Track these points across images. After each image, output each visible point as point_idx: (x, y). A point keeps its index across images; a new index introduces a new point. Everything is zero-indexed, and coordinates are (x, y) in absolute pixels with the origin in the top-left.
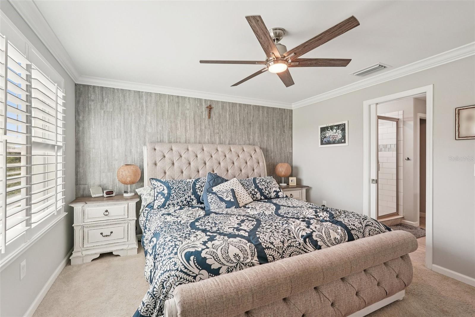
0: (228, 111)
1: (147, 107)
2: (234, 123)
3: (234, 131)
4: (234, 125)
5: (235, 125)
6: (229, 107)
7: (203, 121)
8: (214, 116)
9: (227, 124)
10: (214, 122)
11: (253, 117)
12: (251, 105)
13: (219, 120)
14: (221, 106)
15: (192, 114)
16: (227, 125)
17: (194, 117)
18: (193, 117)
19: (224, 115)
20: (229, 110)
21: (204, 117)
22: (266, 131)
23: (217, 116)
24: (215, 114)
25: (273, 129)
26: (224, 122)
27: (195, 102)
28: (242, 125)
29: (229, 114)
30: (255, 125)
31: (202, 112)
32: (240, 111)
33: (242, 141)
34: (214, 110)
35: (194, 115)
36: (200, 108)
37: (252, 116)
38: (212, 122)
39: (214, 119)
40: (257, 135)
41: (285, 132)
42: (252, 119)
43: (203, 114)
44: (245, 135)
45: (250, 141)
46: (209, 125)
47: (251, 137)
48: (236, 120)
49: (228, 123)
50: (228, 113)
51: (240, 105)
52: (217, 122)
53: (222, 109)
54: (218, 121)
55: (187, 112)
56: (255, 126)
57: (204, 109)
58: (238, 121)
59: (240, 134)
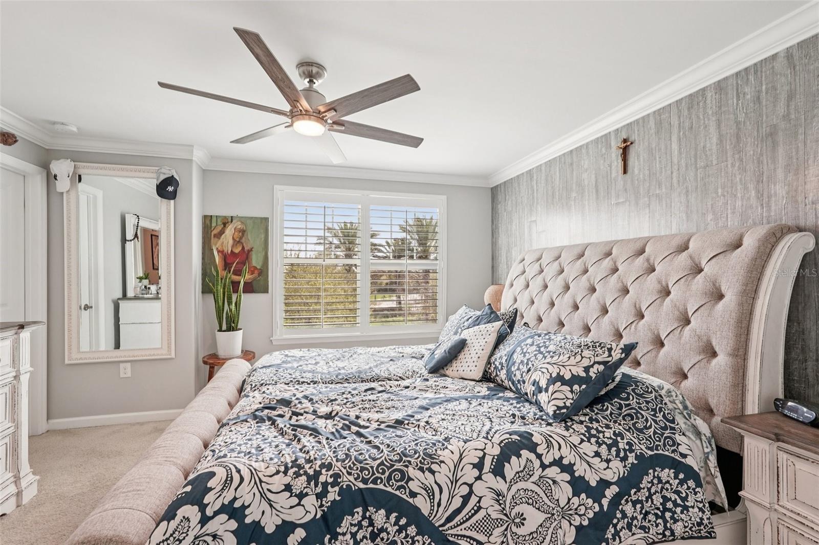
0: (675, 130)
1: (537, 190)
2: (696, 161)
3: (697, 188)
4: (696, 167)
5: (701, 164)
6: (679, 117)
7: (613, 184)
8: (637, 163)
9: (672, 173)
10: (637, 180)
11: (791, 97)
12: (774, 57)
13: (649, 170)
14: (653, 126)
15: (593, 176)
16: (675, 174)
17: (596, 181)
18: (594, 183)
19: (663, 147)
20: (680, 124)
21: (614, 175)
23: (644, 159)
24: (638, 156)
26: (663, 170)
27: (598, 147)
28: (730, 154)
29: (679, 136)
30: (801, 130)
31: (610, 166)
32: (720, 107)
33: (733, 213)
34: (637, 147)
35: (596, 177)
36: (606, 156)
37: (783, 97)
38: (632, 181)
39: (636, 172)
42: (781, 109)
43: (613, 167)
44: (746, 188)
45: (769, 207)
46: (626, 190)
47: (780, 190)
48: (705, 147)
49: (676, 167)
50: (674, 138)
51: (720, 86)
52: (644, 175)
53: (658, 132)
54: (647, 172)
55: (585, 176)
56: (801, 137)
57: (614, 155)
58: (714, 147)
59: (720, 191)
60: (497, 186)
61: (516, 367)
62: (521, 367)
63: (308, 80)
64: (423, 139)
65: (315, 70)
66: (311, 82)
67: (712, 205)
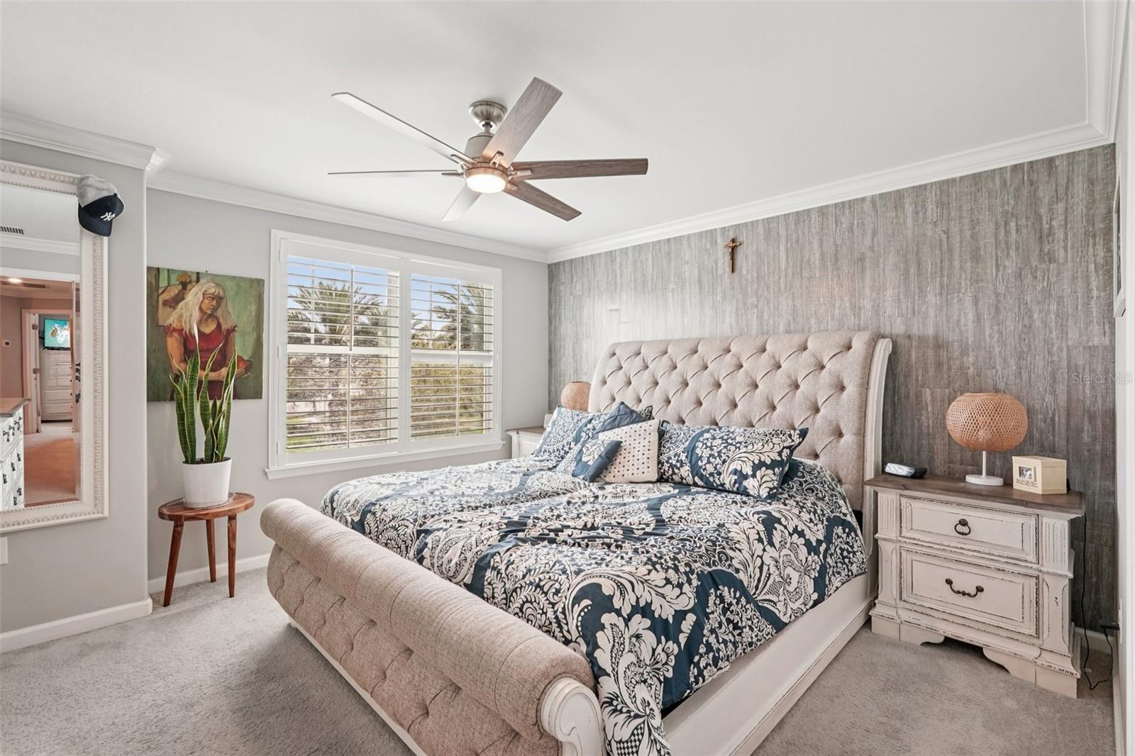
0: (783, 240)
1: (621, 275)
2: (801, 270)
3: (802, 295)
4: (801, 276)
5: (806, 274)
6: (787, 229)
7: (719, 281)
8: (745, 264)
9: (780, 278)
10: (746, 280)
11: (874, 234)
12: (863, 199)
13: (758, 272)
14: (762, 233)
15: (696, 271)
16: (782, 280)
17: (699, 277)
18: (697, 277)
19: (771, 254)
20: (787, 235)
21: (720, 272)
22: (933, 274)
23: (752, 262)
24: (747, 258)
25: (976, 257)
26: (772, 275)
27: (701, 241)
28: (830, 270)
29: (786, 246)
30: (881, 261)
31: (716, 262)
32: (822, 229)
33: (832, 319)
34: (745, 249)
35: (699, 271)
36: (711, 252)
37: (869, 232)
38: (740, 281)
39: (744, 272)
40: (890, 293)
41: (1052, 260)
42: (868, 241)
43: (719, 264)
44: (842, 300)
45: (859, 317)
46: (733, 288)
47: (867, 304)
48: (809, 260)
49: (783, 274)
50: (782, 248)
51: (822, 211)
52: (752, 276)
53: (767, 239)
54: (755, 274)
55: (686, 268)
56: (881, 266)
57: (720, 253)
58: (817, 262)
59: (822, 299)
60: (559, 263)
61: (705, 462)
62: (712, 460)
63: (483, 123)
64: (581, 213)
65: (495, 112)
66: (487, 125)
67: (815, 311)
